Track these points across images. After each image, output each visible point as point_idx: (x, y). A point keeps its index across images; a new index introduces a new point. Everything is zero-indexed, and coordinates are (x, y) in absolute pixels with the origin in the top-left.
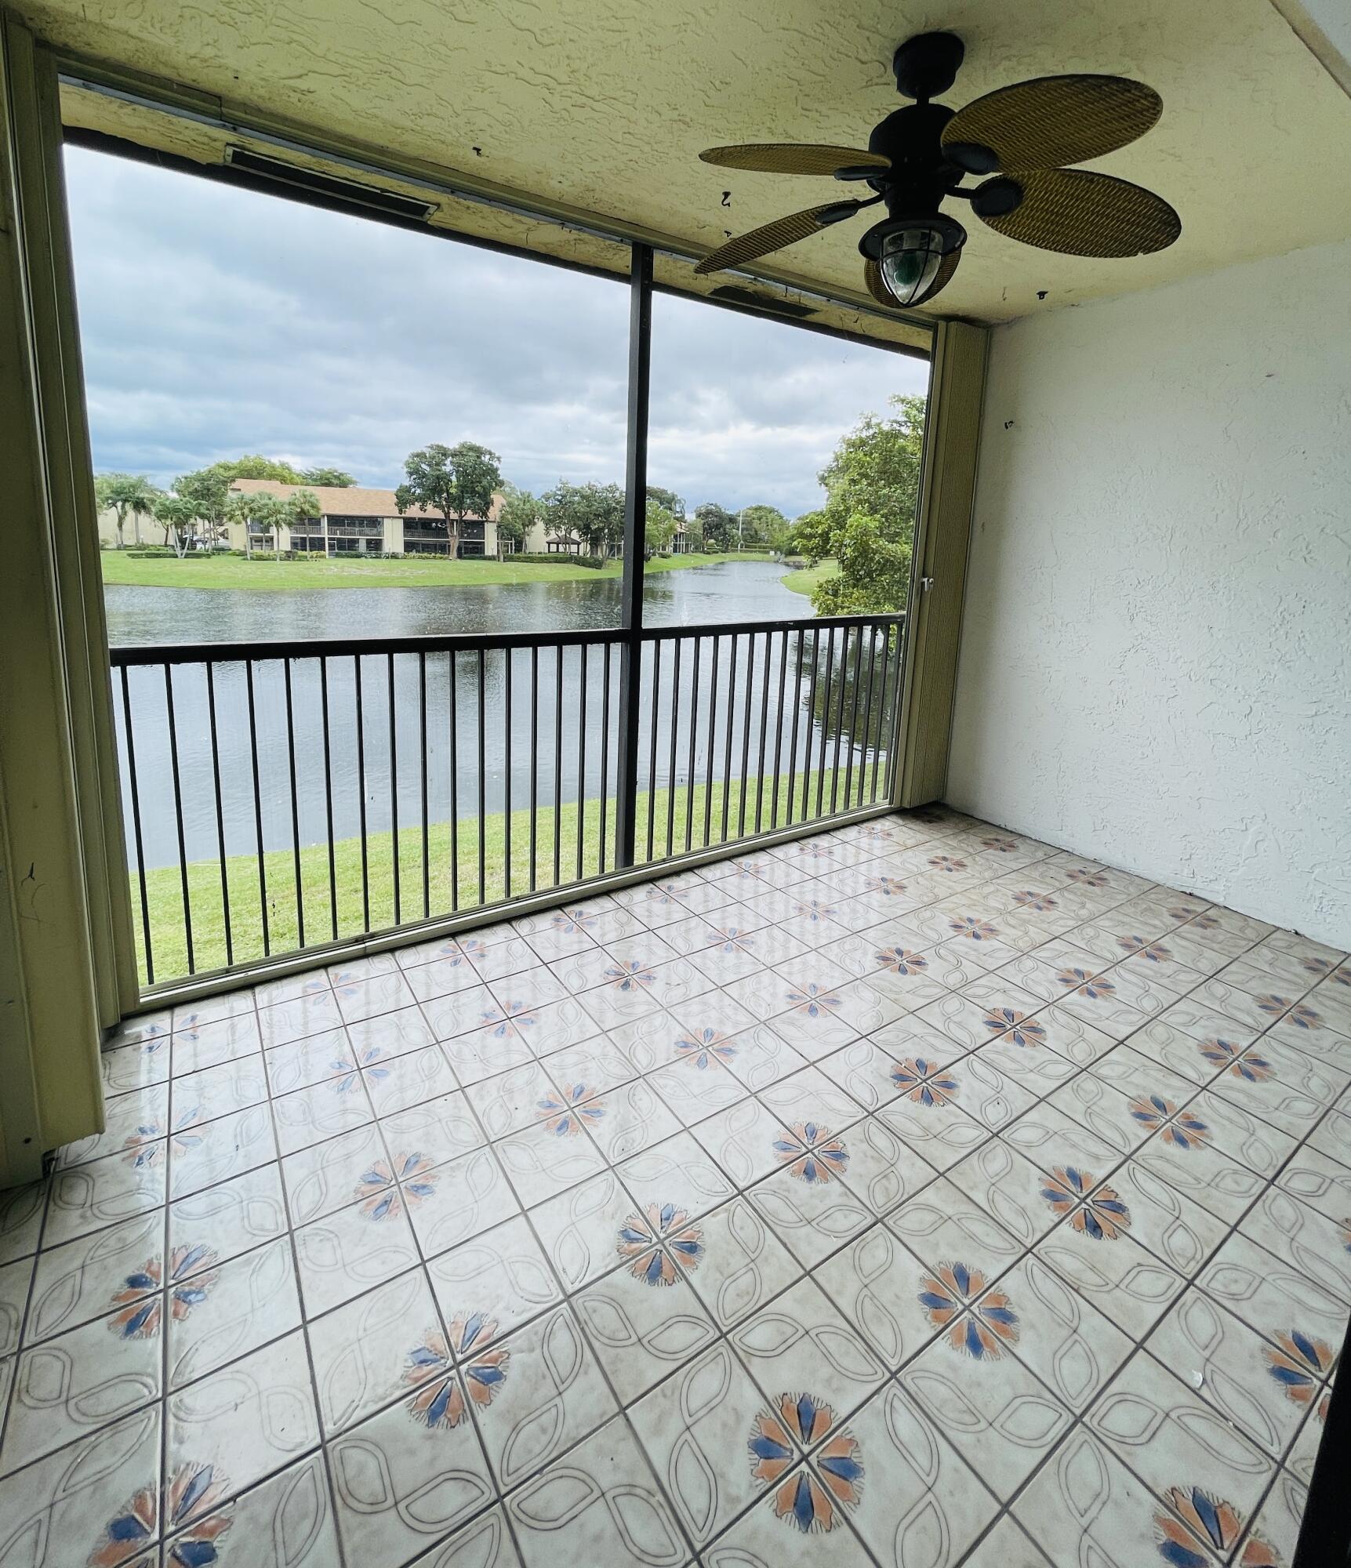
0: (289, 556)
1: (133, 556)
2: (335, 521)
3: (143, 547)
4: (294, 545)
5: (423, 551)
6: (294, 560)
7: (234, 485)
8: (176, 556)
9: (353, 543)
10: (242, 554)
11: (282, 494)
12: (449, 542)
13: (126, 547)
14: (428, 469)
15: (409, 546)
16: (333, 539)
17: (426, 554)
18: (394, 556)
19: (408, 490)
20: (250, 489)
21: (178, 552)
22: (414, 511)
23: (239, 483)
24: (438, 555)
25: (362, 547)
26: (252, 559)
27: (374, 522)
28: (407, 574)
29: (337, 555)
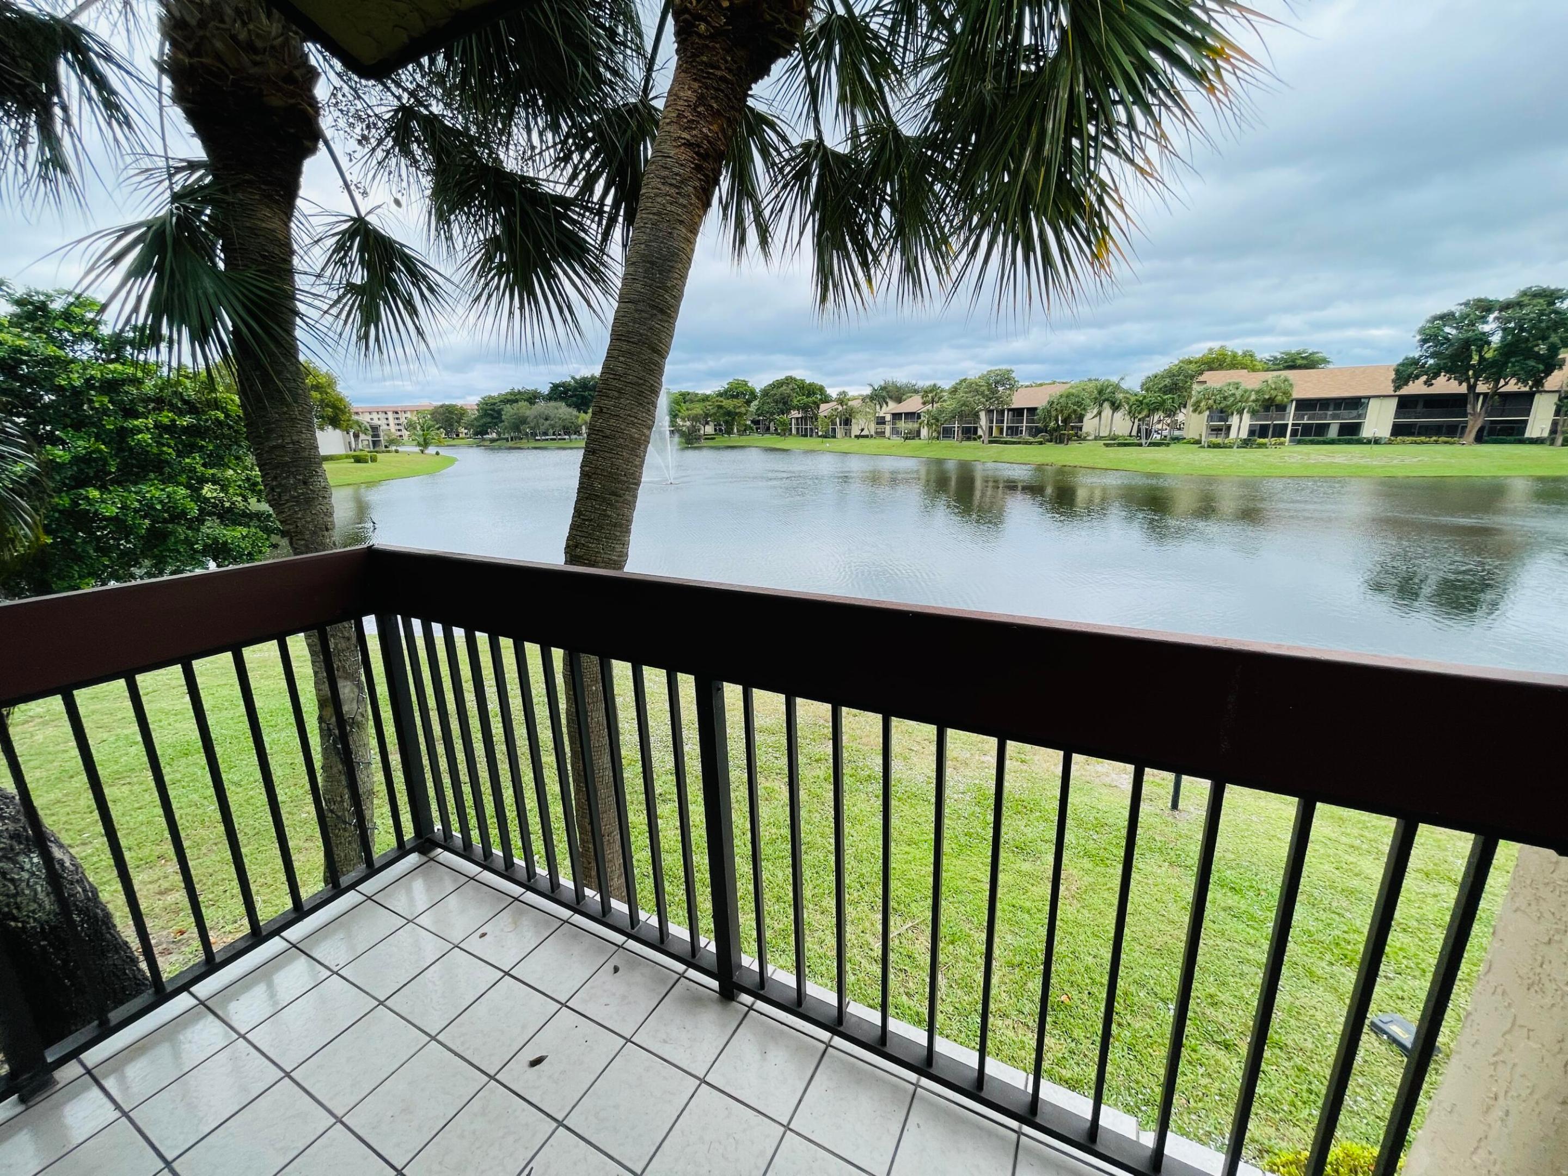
0: (1246, 443)
1: (1107, 445)
2: (1305, 405)
3: (1114, 438)
4: (1252, 432)
5: (1420, 434)
6: (1251, 447)
7: (1201, 378)
8: (1140, 445)
9: (1322, 429)
10: (1198, 442)
11: (1251, 382)
12: (1466, 422)
13: (1101, 438)
14: (1454, 332)
15: (1399, 430)
16: (1298, 425)
17: (1423, 438)
18: (1377, 441)
19: (1414, 362)
20: (1215, 380)
21: (1143, 441)
22: (1416, 387)
23: (1207, 376)
24: (1443, 439)
25: (1333, 432)
26: (1209, 446)
27: (1356, 404)
28: (1395, 462)
29: (1299, 442)
